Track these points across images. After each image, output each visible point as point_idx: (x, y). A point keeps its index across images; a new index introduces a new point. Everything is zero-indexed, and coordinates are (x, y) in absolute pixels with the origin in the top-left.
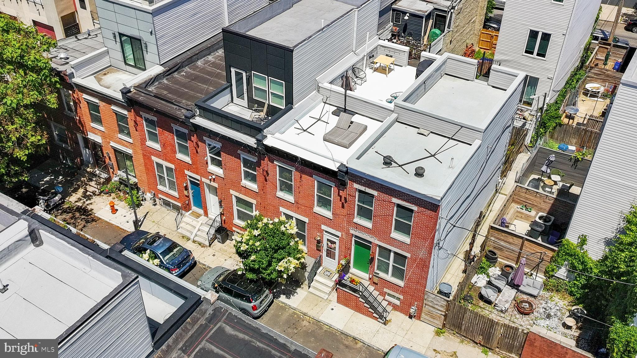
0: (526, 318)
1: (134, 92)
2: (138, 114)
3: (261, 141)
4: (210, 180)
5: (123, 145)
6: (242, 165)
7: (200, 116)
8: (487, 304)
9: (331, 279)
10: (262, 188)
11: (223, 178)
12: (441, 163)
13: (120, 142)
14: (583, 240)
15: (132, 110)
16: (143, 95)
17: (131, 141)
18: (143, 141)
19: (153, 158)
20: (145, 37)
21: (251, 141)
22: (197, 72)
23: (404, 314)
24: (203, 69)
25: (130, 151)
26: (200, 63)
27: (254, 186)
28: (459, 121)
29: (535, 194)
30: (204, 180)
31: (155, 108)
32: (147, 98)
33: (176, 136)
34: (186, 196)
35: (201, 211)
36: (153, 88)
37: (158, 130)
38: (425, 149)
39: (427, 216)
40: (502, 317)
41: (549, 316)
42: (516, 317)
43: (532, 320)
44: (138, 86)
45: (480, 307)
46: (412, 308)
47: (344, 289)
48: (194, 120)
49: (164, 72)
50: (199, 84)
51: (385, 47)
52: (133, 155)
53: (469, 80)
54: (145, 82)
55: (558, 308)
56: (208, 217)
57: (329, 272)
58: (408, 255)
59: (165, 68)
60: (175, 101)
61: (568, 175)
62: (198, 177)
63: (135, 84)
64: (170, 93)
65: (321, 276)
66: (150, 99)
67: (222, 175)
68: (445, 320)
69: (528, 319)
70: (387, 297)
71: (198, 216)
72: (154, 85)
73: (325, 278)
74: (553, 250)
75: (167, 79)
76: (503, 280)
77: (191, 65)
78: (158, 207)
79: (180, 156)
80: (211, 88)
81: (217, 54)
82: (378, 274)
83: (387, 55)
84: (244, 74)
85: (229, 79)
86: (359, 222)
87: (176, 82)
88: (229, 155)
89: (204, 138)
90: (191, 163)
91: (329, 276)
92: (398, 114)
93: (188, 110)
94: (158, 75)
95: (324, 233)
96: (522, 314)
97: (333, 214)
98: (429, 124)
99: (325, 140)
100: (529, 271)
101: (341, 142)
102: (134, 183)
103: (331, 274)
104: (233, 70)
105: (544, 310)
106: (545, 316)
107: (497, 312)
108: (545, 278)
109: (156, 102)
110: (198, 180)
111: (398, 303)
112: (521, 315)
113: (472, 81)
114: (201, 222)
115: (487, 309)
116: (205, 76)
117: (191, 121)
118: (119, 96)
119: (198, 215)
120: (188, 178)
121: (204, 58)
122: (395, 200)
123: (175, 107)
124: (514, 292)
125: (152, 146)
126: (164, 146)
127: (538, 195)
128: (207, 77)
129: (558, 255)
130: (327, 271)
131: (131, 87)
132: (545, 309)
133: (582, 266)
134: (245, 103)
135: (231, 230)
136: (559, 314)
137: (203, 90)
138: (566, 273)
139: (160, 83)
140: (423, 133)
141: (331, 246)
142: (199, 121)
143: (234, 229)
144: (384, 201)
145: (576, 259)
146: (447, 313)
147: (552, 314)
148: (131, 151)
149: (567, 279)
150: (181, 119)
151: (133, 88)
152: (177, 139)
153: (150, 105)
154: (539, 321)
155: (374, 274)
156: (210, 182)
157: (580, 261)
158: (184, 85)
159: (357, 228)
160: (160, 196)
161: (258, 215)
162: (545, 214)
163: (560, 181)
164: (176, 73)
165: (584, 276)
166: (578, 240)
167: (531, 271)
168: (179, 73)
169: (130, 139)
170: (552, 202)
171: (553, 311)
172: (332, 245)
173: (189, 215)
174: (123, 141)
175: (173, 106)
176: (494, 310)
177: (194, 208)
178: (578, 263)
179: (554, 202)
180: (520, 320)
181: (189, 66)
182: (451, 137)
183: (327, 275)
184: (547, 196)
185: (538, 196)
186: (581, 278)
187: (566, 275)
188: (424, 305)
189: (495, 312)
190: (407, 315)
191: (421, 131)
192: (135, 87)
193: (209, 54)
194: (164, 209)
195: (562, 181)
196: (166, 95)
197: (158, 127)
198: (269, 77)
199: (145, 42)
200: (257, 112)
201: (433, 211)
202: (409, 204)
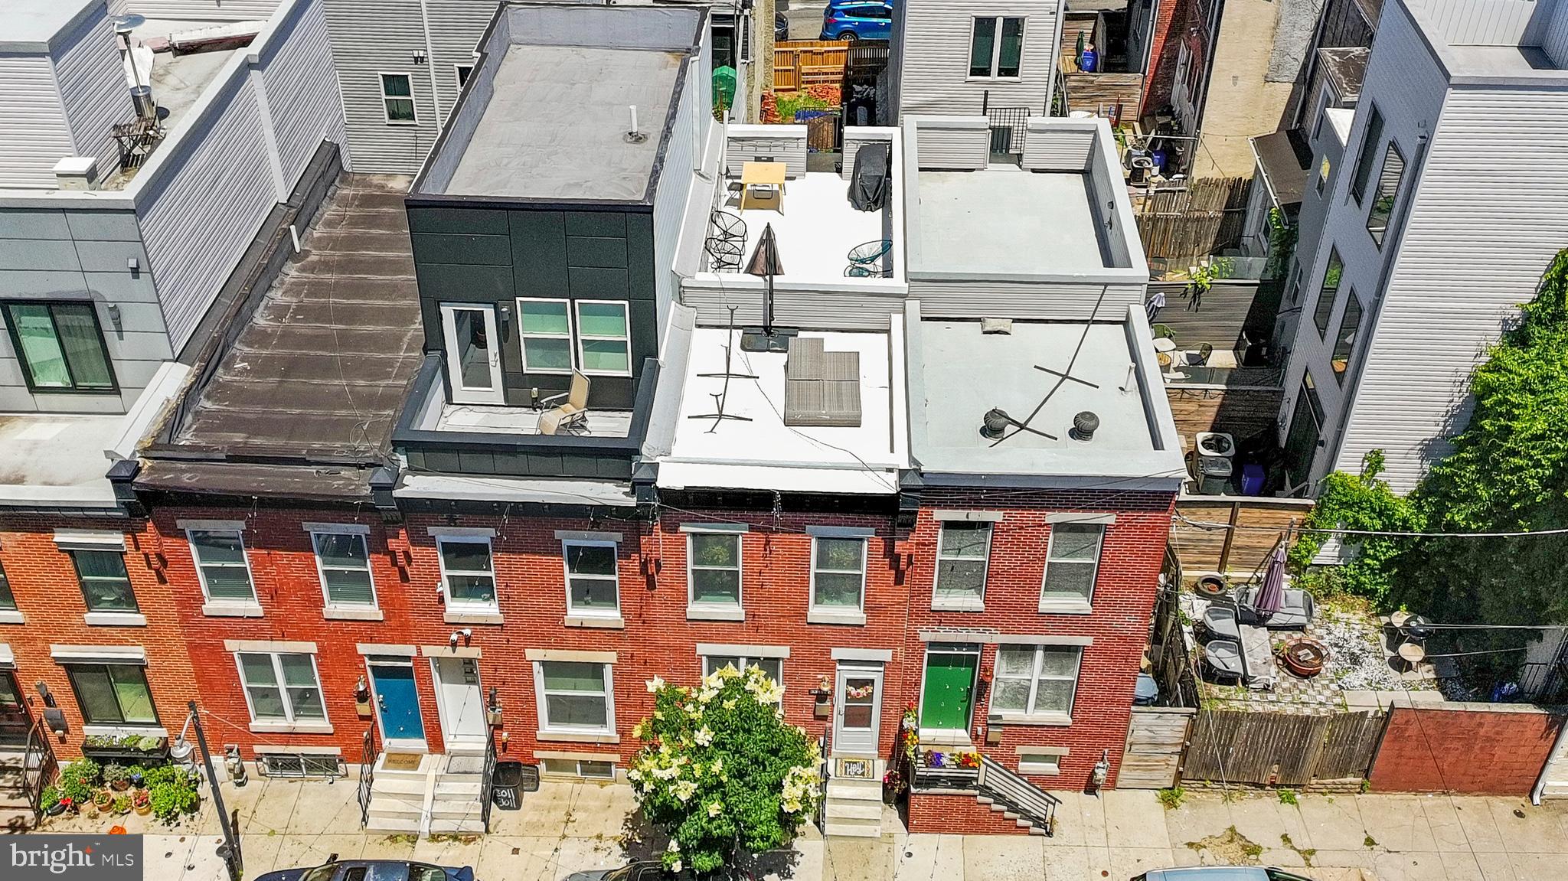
0: (1319, 682)
1: (146, 467)
2: (168, 530)
3: (650, 484)
4: (454, 645)
5: (108, 641)
6: (566, 568)
7: (413, 470)
8: (1227, 688)
9: (871, 780)
10: (638, 613)
11: (501, 625)
12: (1098, 387)
13: (97, 634)
14: (1375, 462)
15: (150, 524)
16: (183, 466)
17: (140, 619)
18: (190, 602)
19: (231, 645)
20: (105, 288)
21: (613, 494)
22: (276, 347)
23: (1069, 789)
24: (283, 336)
25: (136, 652)
26: (261, 320)
27: (609, 616)
28: (1083, 274)
29: (1179, 396)
30: (428, 651)
31: (255, 493)
32: (205, 471)
33: (322, 553)
34: (362, 718)
35: (419, 744)
36: (188, 437)
37: (250, 555)
38: (1035, 367)
39: (1142, 528)
40: (1273, 702)
41: (1355, 660)
42: (1300, 691)
43: (1332, 681)
44: (155, 446)
45: (1217, 699)
46: (1098, 767)
47: (932, 790)
48: (405, 488)
49: (199, 378)
50: (315, 382)
51: (742, 139)
52: (148, 661)
53: (972, 170)
54: (165, 425)
55: (1358, 634)
56: (443, 752)
57: (856, 763)
58: (1087, 641)
59: (192, 365)
60: (310, 451)
61: (1182, 329)
62: (410, 650)
63: (140, 442)
64: (256, 433)
65: (840, 782)
66: (217, 472)
67: (496, 617)
68: (1183, 762)
69: (1323, 682)
70: (1023, 766)
71: (413, 762)
72: (186, 426)
73: (855, 783)
74: (1306, 508)
75: (208, 397)
76: (1227, 616)
77: (243, 334)
78: (254, 784)
79: (337, 609)
80: (362, 382)
81: (287, 279)
82: (1000, 717)
83: (758, 159)
84: (489, 313)
85: (434, 341)
86: (947, 604)
87: (239, 395)
88: (521, 553)
89: (431, 531)
90: (381, 618)
91: (863, 774)
92: (920, 299)
93: (360, 467)
94: (187, 392)
95: (839, 667)
96: (1306, 677)
97: (866, 610)
98: (1001, 301)
99: (788, 423)
100: (1250, 575)
101: (840, 416)
102: (157, 744)
103: (863, 766)
104: (448, 312)
105: (1337, 649)
106: (1349, 661)
107: (1258, 695)
108: (1290, 577)
109: (243, 473)
110: (408, 658)
111: (1052, 768)
112: (1306, 681)
113: (982, 170)
114: (432, 774)
115: (1234, 697)
116: (312, 353)
117: (397, 493)
118: (104, 495)
119: (410, 758)
120: (368, 662)
121: (263, 304)
122: (1053, 517)
123: (313, 469)
124: (1262, 632)
125: (228, 610)
126: (272, 596)
127: (1185, 396)
128: (319, 353)
129: (1320, 514)
130: (849, 763)
131: (134, 453)
132: (1336, 645)
133: (1380, 520)
134: (496, 392)
135: (531, 762)
136: (1367, 645)
137: (340, 394)
138: (1338, 549)
139: (197, 414)
140: (999, 328)
141: (858, 694)
142: (418, 486)
143: (537, 754)
144: (1021, 528)
145: (1363, 509)
146: (1188, 743)
147: (1357, 651)
148: (141, 649)
149: (1339, 561)
150: (358, 498)
151: (138, 455)
152: (325, 563)
153: (233, 489)
154: (1344, 677)
155: (989, 722)
156: (454, 651)
157: (1373, 510)
158: (271, 398)
159: (941, 622)
160: (258, 749)
161: (662, 687)
162: (1210, 435)
163: (1174, 350)
164: (220, 370)
165: (1385, 541)
166: (1362, 466)
167: (1256, 571)
168: (228, 367)
169: (137, 615)
170: (1219, 400)
171: (1353, 643)
172: (859, 691)
173: (383, 768)
174: (105, 629)
175: (302, 469)
176: (1249, 695)
177: (390, 744)
178: (1370, 518)
179: (1223, 399)
180: (1310, 691)
181: (240, 337)
182: (1089, 318)
183: (856, 774)
184: (1206, 390)
185: (1187, 396)
186: (1378, 548)
187: (1337, 554)
188: (1127, 747)
189: (1254, 698)
190: (1079, 790)
191: (991, 325)
192: (145, 449)
193: (270, 287)
194: (280, 783)
195: (1179, 348)
196: (245, 443)
197: (248, 547)
198: (577, 301)
199: (111, 305)
200: (553, 407)
201: (1158, 510)
202: (1093, 515)
